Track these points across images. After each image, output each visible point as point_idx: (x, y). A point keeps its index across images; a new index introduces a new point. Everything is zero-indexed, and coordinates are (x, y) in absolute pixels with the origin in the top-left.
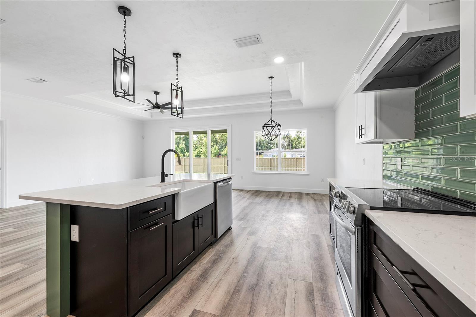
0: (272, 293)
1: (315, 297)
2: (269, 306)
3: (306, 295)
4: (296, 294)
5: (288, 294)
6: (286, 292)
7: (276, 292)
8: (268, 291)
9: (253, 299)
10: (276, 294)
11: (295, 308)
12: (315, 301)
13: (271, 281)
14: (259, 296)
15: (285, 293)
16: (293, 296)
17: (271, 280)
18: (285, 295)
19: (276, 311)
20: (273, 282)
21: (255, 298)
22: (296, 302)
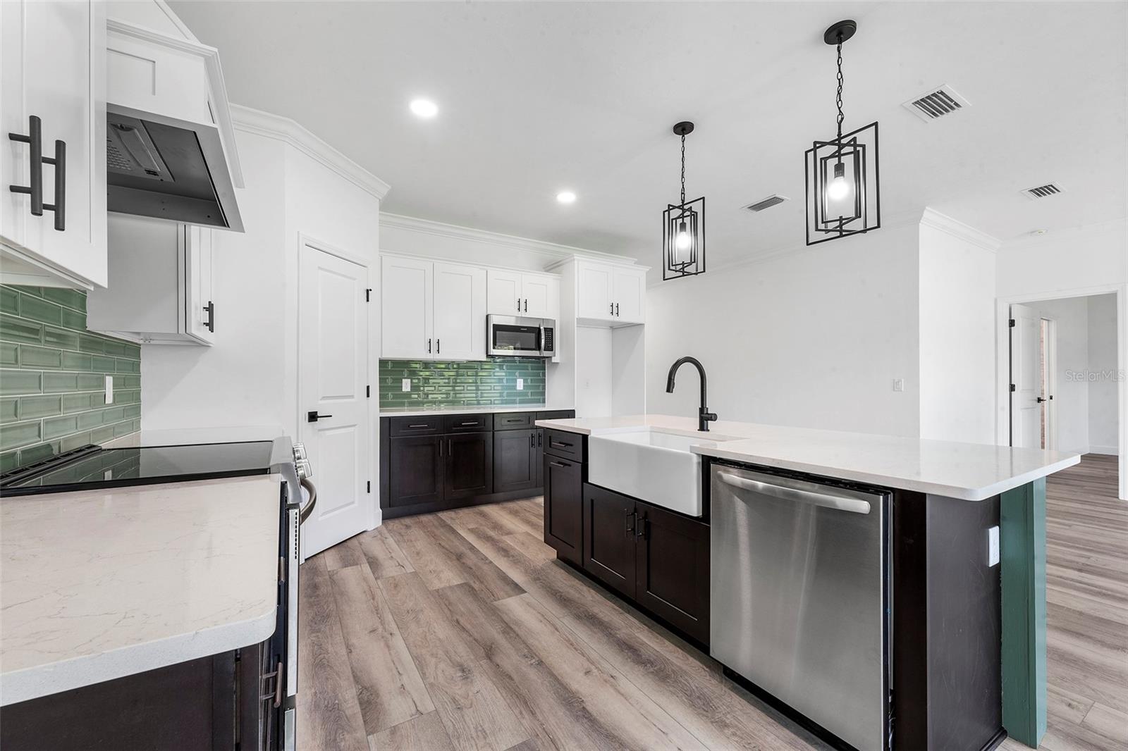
0: (448, 660)
1: (357, 702)
2: (438, 642)
3: (378, 695)
4: (400, 685)
5: (416, 675)
6: (424, 676)
7: (442, 666)
8: (458, 659)
9: (471, 636)
10: (440, 662)
11: (393, 661)
12: (355, 693)
13: (469, 680)
14: (466, 644)
15: (424, 674)
16: (405, 678)
17: (472, 680)
18: (422, 670)
19: (423, 642)
20: (464, 679)
21: (469, 639)
22: (395, 672)
